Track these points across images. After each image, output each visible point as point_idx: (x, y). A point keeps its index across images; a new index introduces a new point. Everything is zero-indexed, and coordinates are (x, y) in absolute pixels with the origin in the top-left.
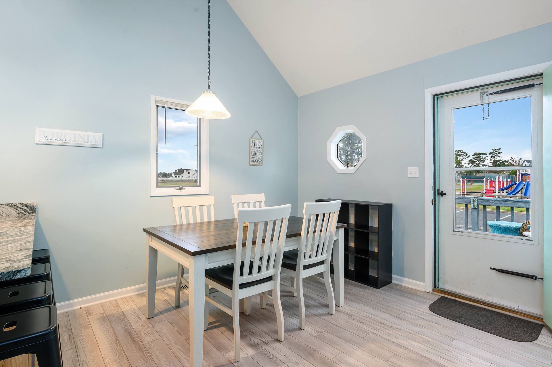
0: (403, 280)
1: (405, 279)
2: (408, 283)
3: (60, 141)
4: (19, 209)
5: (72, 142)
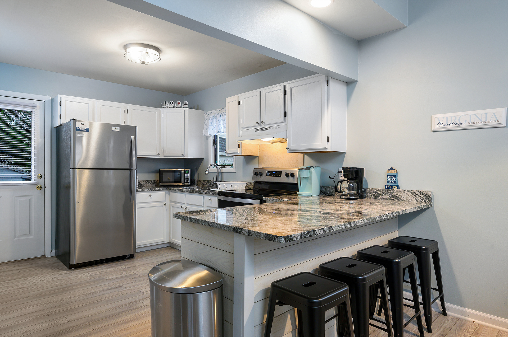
3: (455, 126)
4: (418, 197)
5: (467, 124)
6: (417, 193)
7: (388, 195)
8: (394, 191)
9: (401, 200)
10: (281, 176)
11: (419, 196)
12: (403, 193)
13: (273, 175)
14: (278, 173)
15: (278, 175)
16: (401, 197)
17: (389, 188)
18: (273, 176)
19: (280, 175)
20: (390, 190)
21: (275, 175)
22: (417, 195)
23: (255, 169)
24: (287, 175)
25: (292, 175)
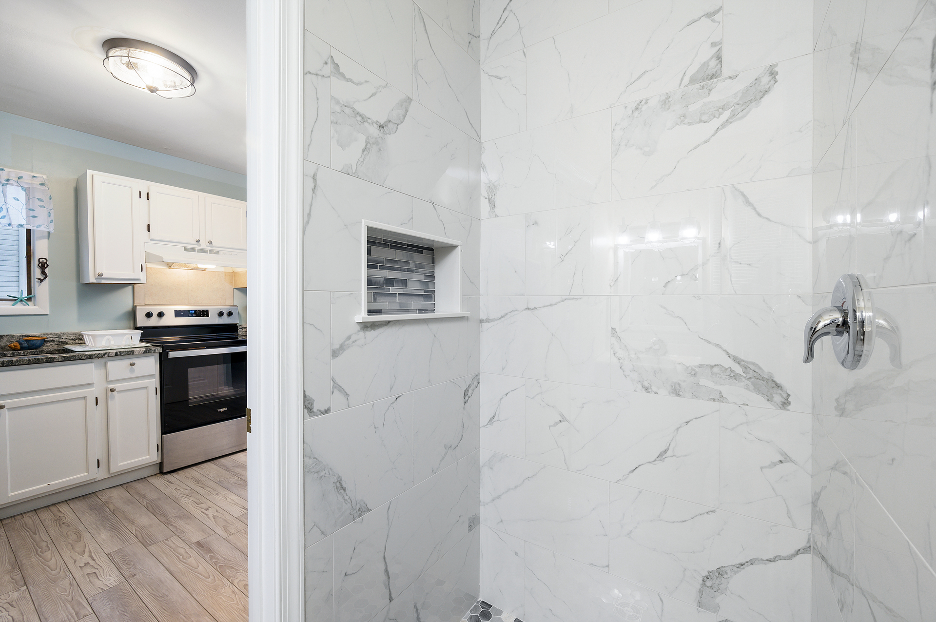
10: (208, 316)
14: (201, 312)
18: (192, 316)
19: (205, 314)
21: (194, 315)
23: (136, 306)
24: (221, 314)
25: (230, 314)
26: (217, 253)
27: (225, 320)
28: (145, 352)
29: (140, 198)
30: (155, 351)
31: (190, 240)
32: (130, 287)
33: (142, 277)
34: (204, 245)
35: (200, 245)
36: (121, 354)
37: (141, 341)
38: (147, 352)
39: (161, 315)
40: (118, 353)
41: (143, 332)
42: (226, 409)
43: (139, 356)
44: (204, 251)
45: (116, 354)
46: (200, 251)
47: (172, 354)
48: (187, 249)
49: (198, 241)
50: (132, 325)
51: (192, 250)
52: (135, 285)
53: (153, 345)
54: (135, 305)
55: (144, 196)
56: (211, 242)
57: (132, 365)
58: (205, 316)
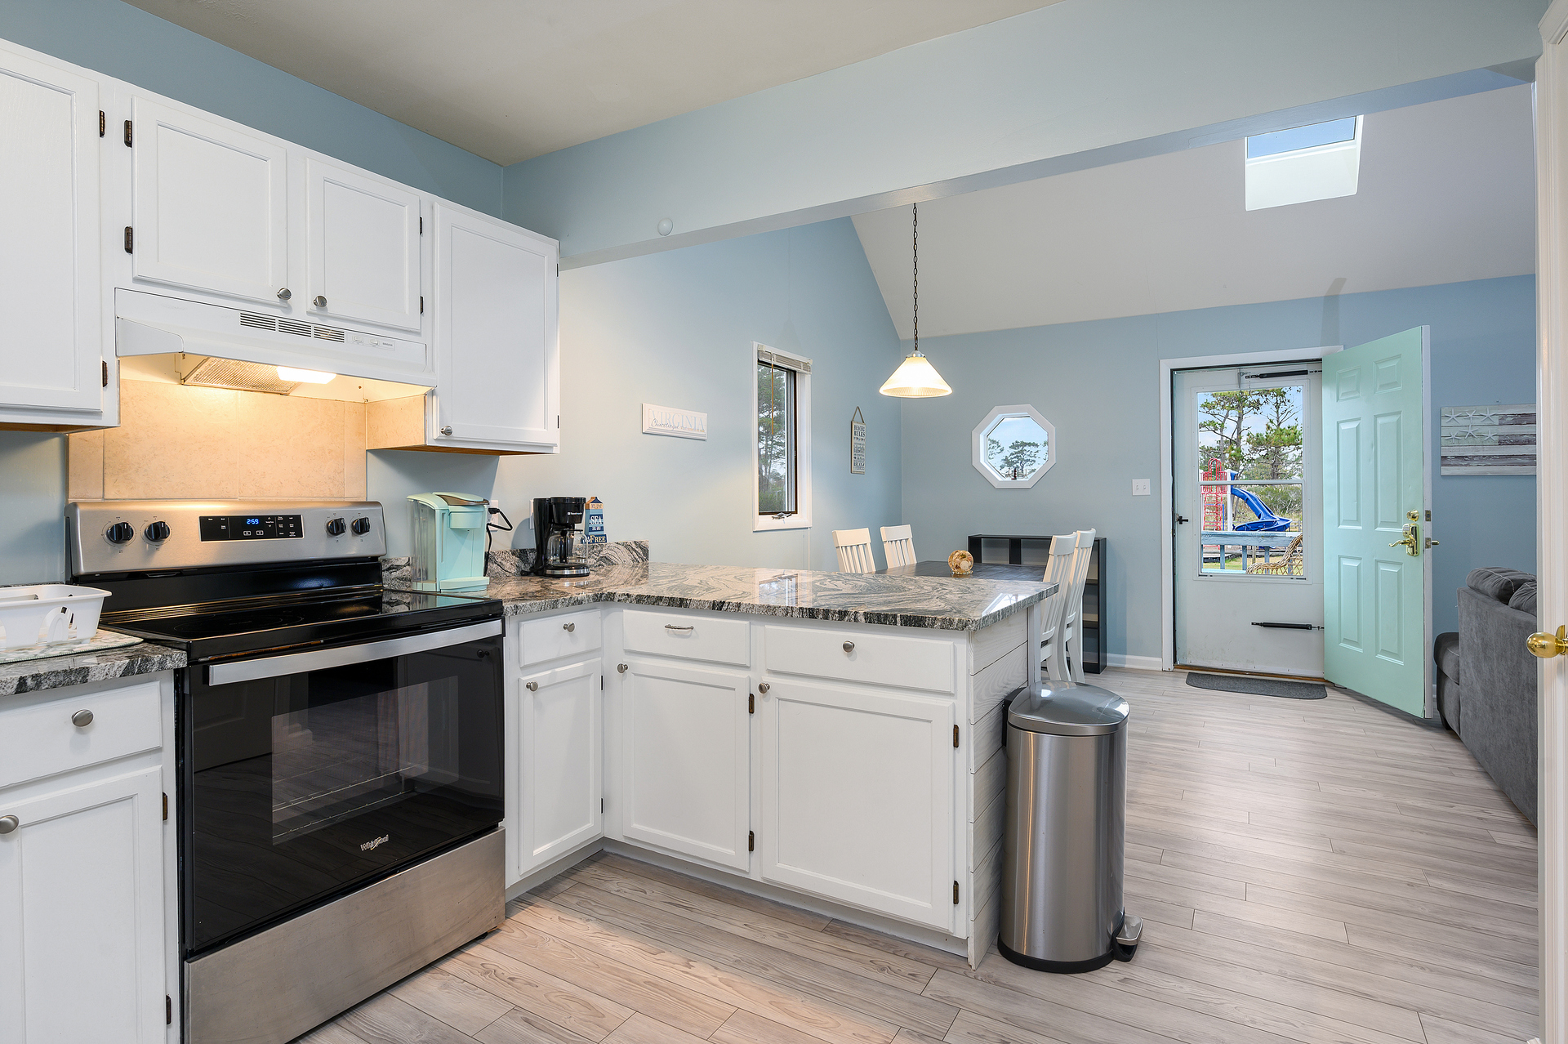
0: (1125, 659)
1: (1127, 657)
2: (1132, 661)
3: (668, 429)
4: (634, 553)
5: (679, 429)
6: (634, 546)
7: (593, 557)
8: (602, 546)
9: (613, 564)
10: (299, 534)
11: (635, 551)
12: (616, 550)
13: (247, 533)
14: (280, 522)
15: (280, 530)
16: (612, 558)
17: (593, 542)
18: (254, 537)
19: (292, 529)
20: (597, 547)
21: (260, 533)
22: (634, 549)
23: (75, 505)
24: (336, 528)
25: (361, 527)
26: (338, 336)
27: (351, 547)
28: (127, 671)
29: (102, 134)
30: (162, 664)
31: (261, 290)
32: (55, 443)
33: (104, 401)
34: (301, 309)
35: (288, 309)
36: (38, 685)
37: (105, 623)
38: (136, 670)
39: (158, 532)
40: (29, 682)
41: (109, 594)
42: (386, 839)
43: (107, 685)
44: (300, 329)
45: (22, 687)
46: (292, 328)
47: (223, 674)
48: (249, 320)
49: (285, 295)
50: (60, 570)
51: (264, 323)
52: (74, 437)
53: (146, 640)
54: (71, 501)
55: (115, 130)
56: (321, 302)
57: (83, 721)
58: (292, 533)
